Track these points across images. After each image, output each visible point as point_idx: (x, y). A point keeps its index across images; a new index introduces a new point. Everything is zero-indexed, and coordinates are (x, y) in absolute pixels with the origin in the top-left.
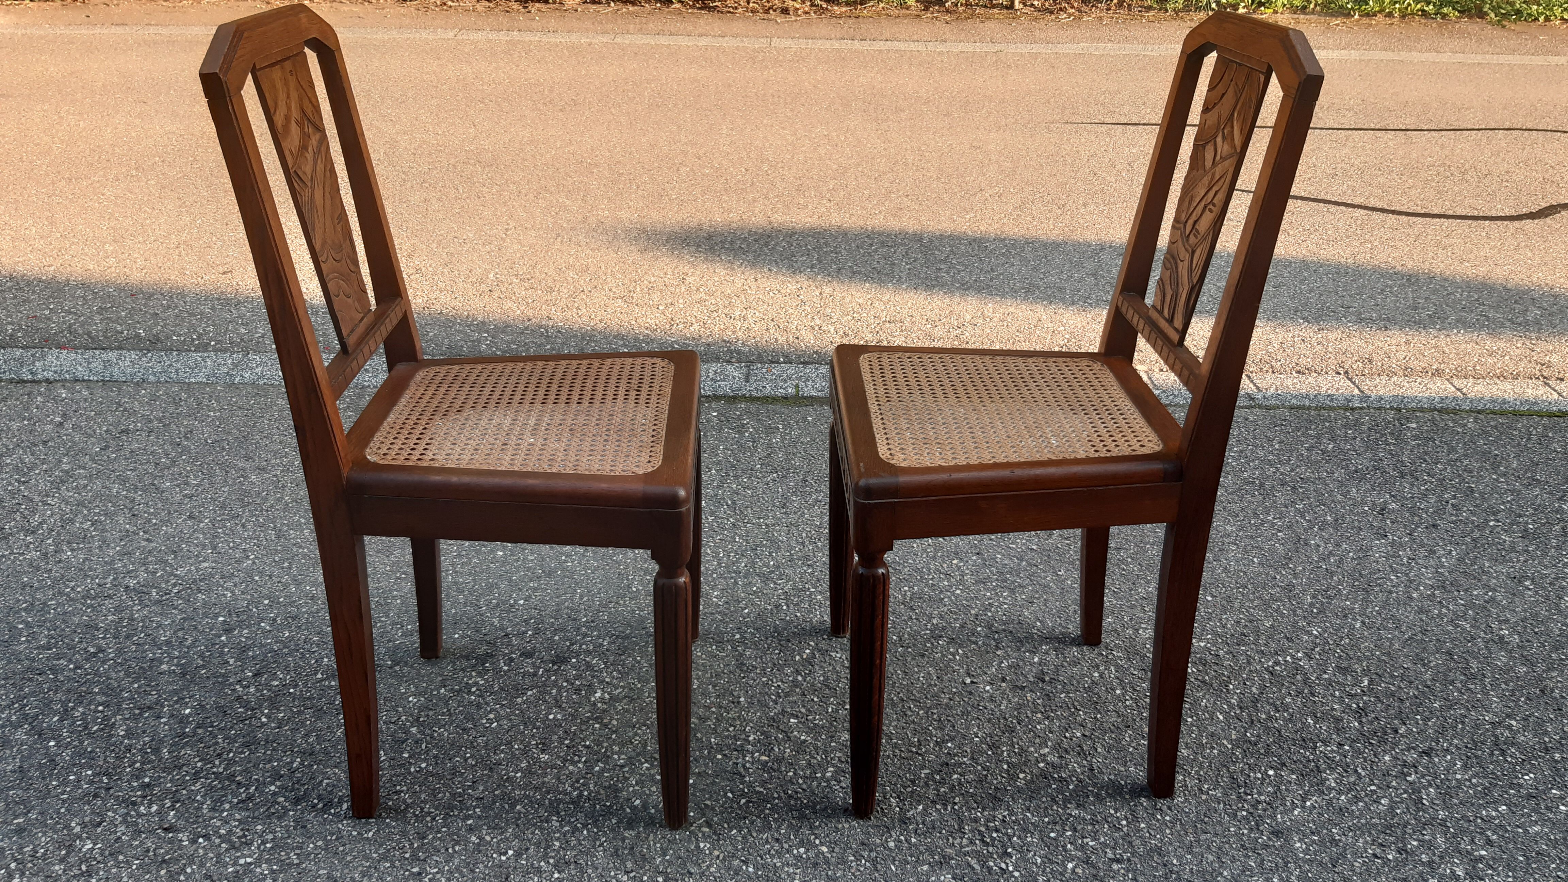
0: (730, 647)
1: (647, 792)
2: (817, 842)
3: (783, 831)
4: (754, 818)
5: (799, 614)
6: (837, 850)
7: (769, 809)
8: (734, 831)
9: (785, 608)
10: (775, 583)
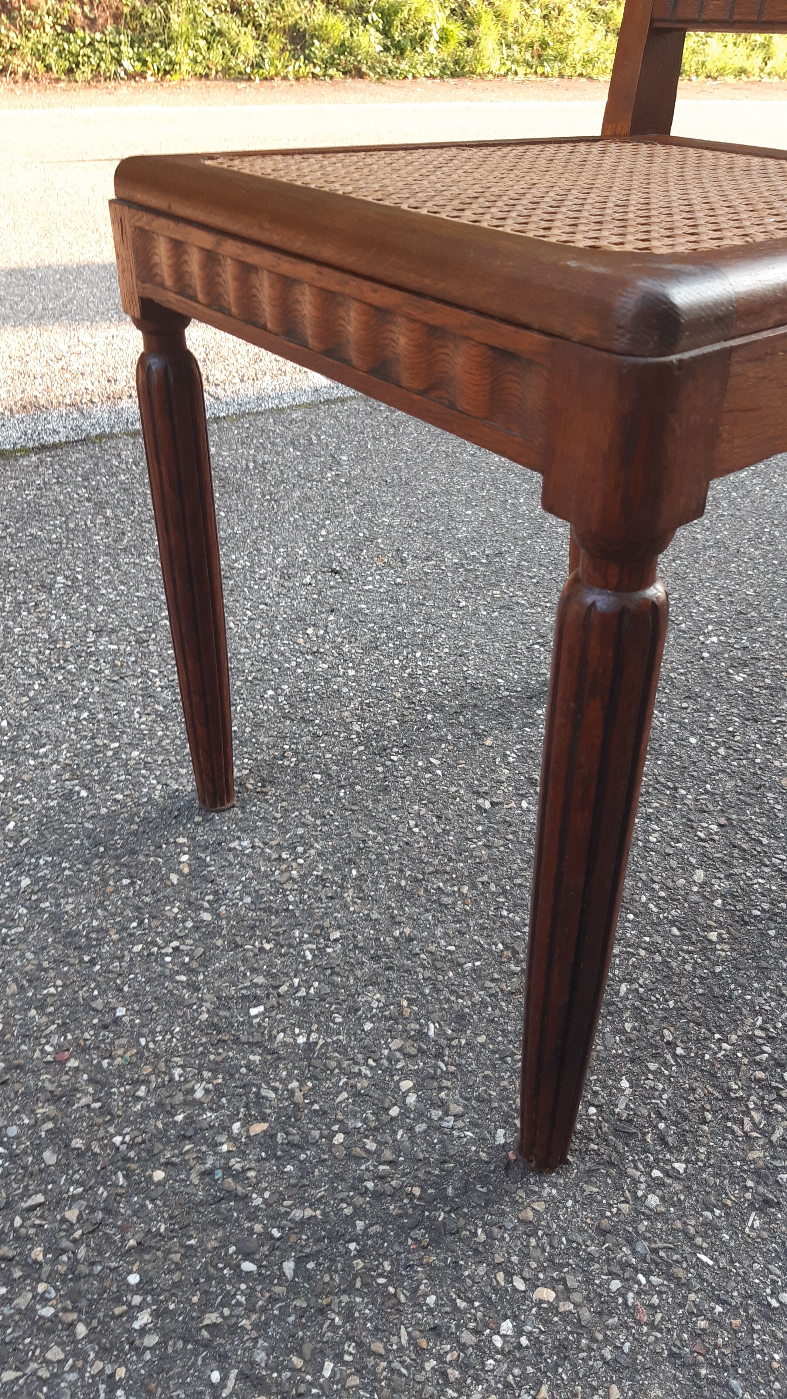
0: (23, 911)
1: (44, 1373)
2: (519, 1284)
3: (431, 1300)
4: (345, 1298)
5: (119, 797)
6: (572, 1282)
7: (361, 1254)
8: (328, 1367)
9: (84, 793)
10: (35, 757)
